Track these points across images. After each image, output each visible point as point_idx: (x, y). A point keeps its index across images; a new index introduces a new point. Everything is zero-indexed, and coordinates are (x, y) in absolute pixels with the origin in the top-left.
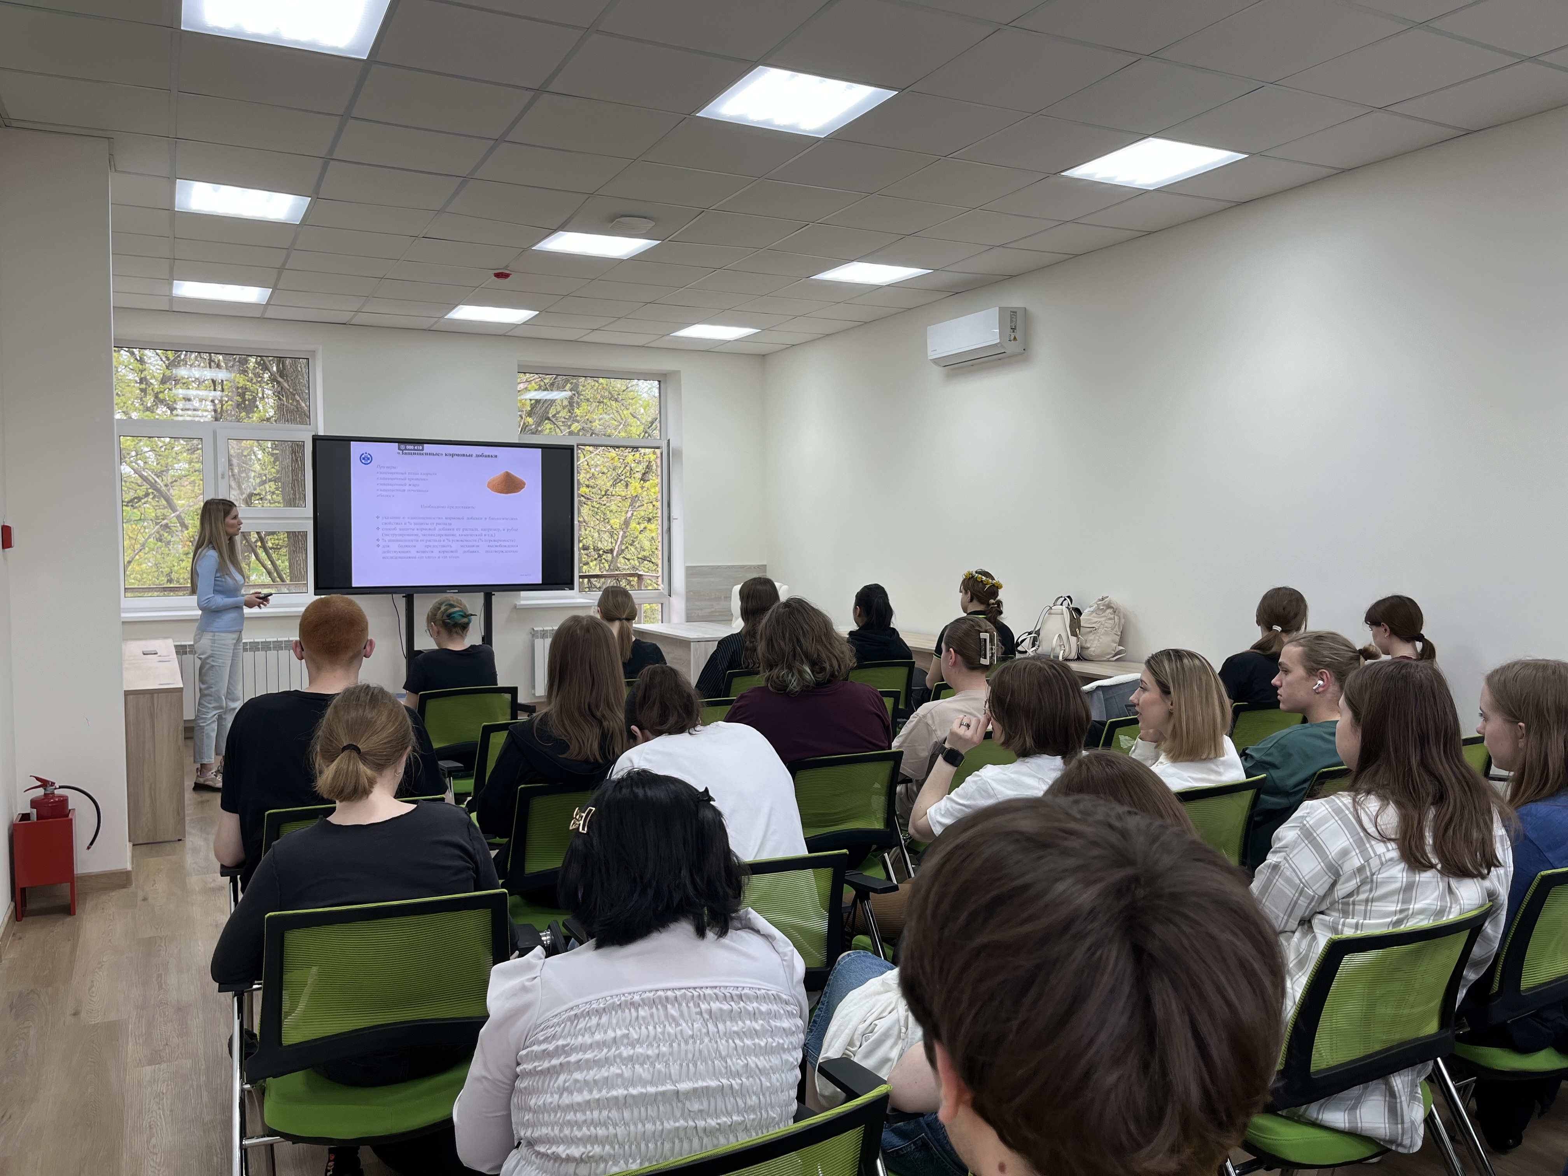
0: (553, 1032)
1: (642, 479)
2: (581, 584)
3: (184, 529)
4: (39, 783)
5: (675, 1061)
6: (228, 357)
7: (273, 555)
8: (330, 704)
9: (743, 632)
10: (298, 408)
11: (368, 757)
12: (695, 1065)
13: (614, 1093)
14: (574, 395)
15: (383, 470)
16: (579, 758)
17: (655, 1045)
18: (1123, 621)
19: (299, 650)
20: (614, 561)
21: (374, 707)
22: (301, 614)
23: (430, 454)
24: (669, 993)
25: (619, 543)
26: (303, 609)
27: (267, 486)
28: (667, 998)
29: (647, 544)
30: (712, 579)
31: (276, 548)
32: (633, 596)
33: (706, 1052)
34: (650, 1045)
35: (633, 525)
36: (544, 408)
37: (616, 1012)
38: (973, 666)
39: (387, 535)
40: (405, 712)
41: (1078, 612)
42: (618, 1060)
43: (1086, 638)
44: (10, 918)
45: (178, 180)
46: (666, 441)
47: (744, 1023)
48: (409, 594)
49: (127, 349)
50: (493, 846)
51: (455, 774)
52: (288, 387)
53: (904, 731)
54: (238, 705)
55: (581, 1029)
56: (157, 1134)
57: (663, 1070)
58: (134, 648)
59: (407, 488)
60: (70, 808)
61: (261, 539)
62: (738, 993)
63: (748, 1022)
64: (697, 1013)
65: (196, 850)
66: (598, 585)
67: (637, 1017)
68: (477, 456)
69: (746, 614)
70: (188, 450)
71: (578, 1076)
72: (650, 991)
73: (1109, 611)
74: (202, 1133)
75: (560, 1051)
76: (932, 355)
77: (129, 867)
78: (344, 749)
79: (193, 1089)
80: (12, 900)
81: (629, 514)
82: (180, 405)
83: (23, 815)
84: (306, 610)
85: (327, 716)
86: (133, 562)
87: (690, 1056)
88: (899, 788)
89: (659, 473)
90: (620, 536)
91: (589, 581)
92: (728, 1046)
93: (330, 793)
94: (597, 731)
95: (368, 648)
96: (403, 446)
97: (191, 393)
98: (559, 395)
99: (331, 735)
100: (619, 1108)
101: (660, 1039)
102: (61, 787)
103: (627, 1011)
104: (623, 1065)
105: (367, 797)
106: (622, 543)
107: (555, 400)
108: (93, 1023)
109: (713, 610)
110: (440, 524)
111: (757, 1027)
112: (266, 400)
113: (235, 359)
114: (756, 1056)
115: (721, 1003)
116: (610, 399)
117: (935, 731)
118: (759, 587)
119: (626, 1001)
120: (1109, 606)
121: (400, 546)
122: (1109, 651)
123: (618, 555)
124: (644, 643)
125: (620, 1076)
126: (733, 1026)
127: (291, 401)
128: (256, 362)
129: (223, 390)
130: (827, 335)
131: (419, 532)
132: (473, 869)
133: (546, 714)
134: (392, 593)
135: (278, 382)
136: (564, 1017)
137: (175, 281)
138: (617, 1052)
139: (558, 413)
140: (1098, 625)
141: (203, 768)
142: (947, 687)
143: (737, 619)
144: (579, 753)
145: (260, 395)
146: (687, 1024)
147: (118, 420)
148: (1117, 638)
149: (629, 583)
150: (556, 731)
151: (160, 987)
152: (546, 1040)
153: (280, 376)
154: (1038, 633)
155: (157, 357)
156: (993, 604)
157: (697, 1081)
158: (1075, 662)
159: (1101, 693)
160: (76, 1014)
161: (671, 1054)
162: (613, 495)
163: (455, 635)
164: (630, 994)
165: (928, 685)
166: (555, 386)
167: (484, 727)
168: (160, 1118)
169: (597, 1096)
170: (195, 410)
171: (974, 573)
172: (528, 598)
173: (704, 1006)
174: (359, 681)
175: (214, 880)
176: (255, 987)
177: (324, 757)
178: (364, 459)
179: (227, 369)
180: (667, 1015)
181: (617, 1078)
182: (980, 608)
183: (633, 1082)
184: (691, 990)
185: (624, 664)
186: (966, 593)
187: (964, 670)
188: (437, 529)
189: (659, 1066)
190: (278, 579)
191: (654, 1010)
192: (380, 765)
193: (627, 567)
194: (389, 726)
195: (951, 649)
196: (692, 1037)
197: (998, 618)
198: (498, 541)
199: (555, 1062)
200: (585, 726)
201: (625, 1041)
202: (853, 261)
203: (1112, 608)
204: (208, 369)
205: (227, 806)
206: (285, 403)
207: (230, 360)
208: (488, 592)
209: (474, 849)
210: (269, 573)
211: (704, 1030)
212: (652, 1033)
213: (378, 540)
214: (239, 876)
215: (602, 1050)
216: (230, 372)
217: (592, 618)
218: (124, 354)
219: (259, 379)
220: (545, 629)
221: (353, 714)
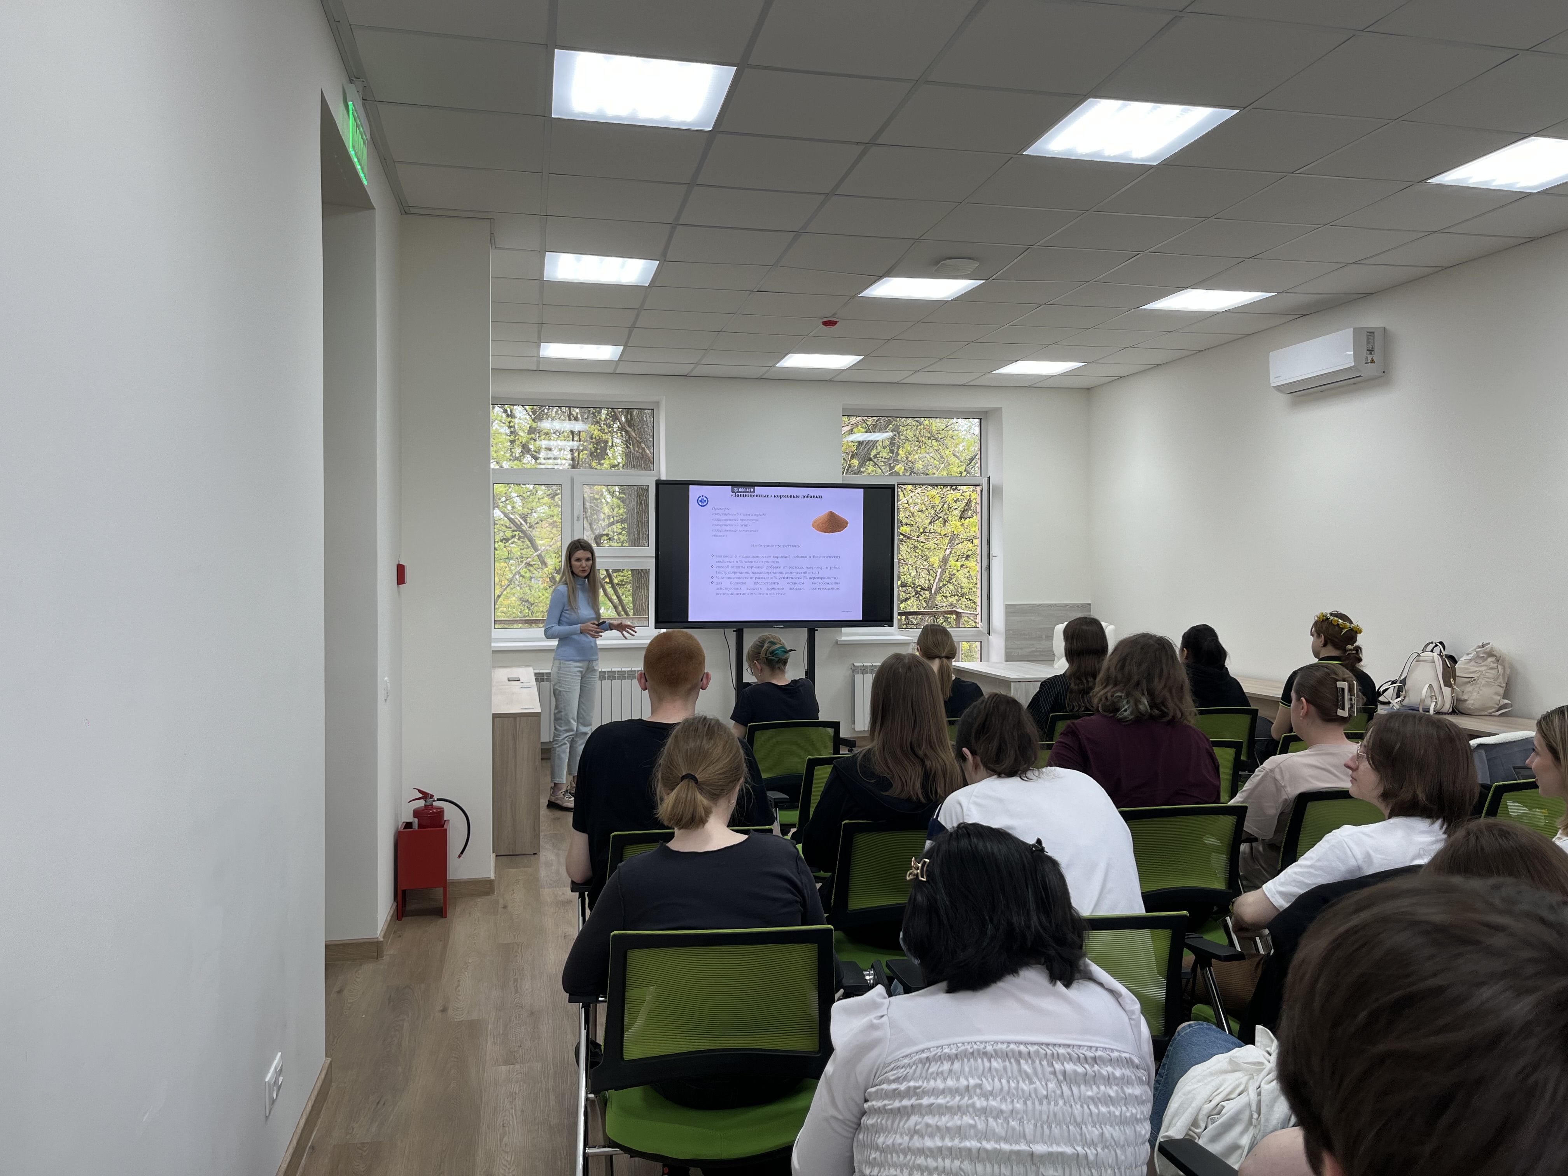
0: (905, 1073)
1: (961, 518)
2: (899, 621)
3: (544, 567)
4: (421, 795)
5: (1029, 1121)
6: (583, 410)
7: (619, 590)
8: (671, 733)
9: (1068, 674)
10: (643, 456)
11: (704, 787)
12: (1050, 1128)
13: (967, 1144)
14: (895, 435)
15: (717, 512)
16: (903, 796)
17: (1009, 1100)
18: (1508, 671)
19: (643, 681)
20: (932, 597)
21: (711, 738)
22: (646, 646)
23: (760, 496)
24: (1022, 1048)
25: (937, 581)
26: (648, 641)
27: (614, 527)
28: (1020, 1053)
29: (964, 582)
30: (1033, 618)
31: (621, 584)
32: (952, 634)
33: (1061, 1115)
34: (1004, 1099)
35: (952, 562)
36: (866, 449)
37: (969, 1061)
38: (1329, 717)
39: (720, 573)
40: (739, 744)
41: (1453, 660)
42: (971, 1110)
43: (1462, 688)
44: (392, 917)
45: (547, 253)
46: (986, 478)
47: (1098, 1088)
48: (739, 628)
49: (500, 406)
50: (818, 879)
51: (781, 805)
52: (635, 436)
53: (1247, 786)
54: (589, 730)
55: (932, 1073)
56: (509, 1133)
57: (1017, 1127)
58: (501, 674)
59: (739, 528)
60: (445, 819)
61: (609, 575)
62: (1092, 1055)
63: (1102, 1088)
64: (1051, 1073)
65: (548, 864)
66: (915, 622)
67: (990, 1069)
68: (803, 497)
69: (1070, 654)
70: (548, 495)
71: (929, 1120)
72: (1002, 1043)
73: (1490, 659)
74: (549, 1137)
75: (911, 1093)
76: (1275, 382)
77: (492, 877)
78: (683, 778)
79: (542, 1091)
80: (395, 900)
81: (948, 552)
82: (542, 455)
83: (407, 823)
84: (651, 643)
85: (668, 743)
86: (502, 596)
87: (1045, 1117)
88: (1244, 847)
89: (979, 510)
90: (938, 574)
91: (907, 618)
92: (1083, 1112)
93: (670, 821)
94: (919, 769)
95: (705, 680)
96: (736, 489)
97: (552, 444)
98: (880, 436)
99: (671, 764)
100: (971, 1161)
101: (1014, 1095)
102: (438, 800)
103: (980, 1060)
104: (977, 1116)
105: (704, 826)
106: (940, 580)
107: (877, 441)
108: (458, 1020)
109: (1033, 649)
110: (768, 562)
111: (1112, 1094)
112: (615, 448)
113: (590, 411)
114: (1111, 1126)
115: (1075, 1064)
116: (929, 438)
117: (1284, 787)
118: (1085, 627)
119: (978, 1050)
120: (1491, 654)
121: (731, 583)
122: (1490, 704)
123: (937, 592)
124: (964, 682)
125: (974, 1127)
126: (1087, 1091)
127: (637, 449)
128: (607, 414)
129: (580, 440)
130: (1158, 365)
131: (750, 570)
132: (800, 902)
133: (869, 750)
134: (724, 627)
135: (627, 432)
136: (914, 1059)
137: (542, 344)
138: (970, 1101)
139: (878, 453)
140: (1478, 675)
141: (556, 786)
142: (1296, 739)
143: (1059, 659)
144: (902, 790)
145: (610, 444)
146: (1041, 1083)
147: (493, 469)
148: (1502, 691)
149: (946, 620)
150: (879, 768)
151: (516, 991)
152: (896, 1080)
153: (628, 426)
154: (1404, 682)
155: (525, 412)
156: (1351, 650)
157: (1051, 1145)
158: (1450, 715)
159: (1483, 752)
160: (444, 1010)
161: (1026, 1112)
162: (931, 533)
163: (777, 671)
164: (981, 1042)
165: (1274, 735)
166: (877, 428)
167: (809, 760)
168: (513, 1117)
169: (950, 1144)
170: (555, 459)
171: (1329, 615)
172: (849, 634)
173: (1058, 1066)
174: (696, 712)
175: (563, 894)
176: (600, 999)
177: (665, 785)
178: (701, 501)
179: (582, 421)
180: (1020, 1070)
181: (970, 1129)
182: (1335, 653)
183: (986, 1135)
184: (1043, 1047)
185: (945, 702)
186: (1319, 636)
187: (1319, 722)
188: (765, 567)
189: (1013, 1123)
190: (623, 613)
191: (1007, 1063)
192: (715, 796)
193: (945, 605)
194: (724, 757)
195: (1303, 698)
196: (1046, 1097)
197: (1357, 665)
198: (822, 578)
199: (906, 1102)
200: (908, 765)
201: (978, 1091)
202: (1186, 288)
203: (1495, 656)
204: (567, 421)
205: (579, 825)
206: (632, 451)
207: (585, 413)
208: (812, 627)
209: (802, 883)
210: (615, 607)
211: (1059, 1092)
212: (1006, 1087)
213: (712, 577)
214: (586, 893)
215: (955, 1097)
216: (585, 423)
217: (914, 656)
218: (497, 409)
219: (610, 429)
220: (865, 664)
221: (692, 744)
